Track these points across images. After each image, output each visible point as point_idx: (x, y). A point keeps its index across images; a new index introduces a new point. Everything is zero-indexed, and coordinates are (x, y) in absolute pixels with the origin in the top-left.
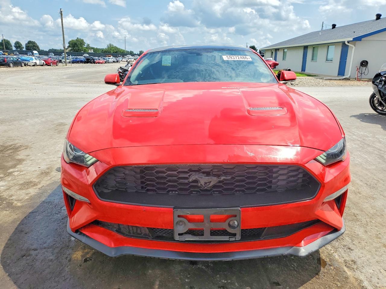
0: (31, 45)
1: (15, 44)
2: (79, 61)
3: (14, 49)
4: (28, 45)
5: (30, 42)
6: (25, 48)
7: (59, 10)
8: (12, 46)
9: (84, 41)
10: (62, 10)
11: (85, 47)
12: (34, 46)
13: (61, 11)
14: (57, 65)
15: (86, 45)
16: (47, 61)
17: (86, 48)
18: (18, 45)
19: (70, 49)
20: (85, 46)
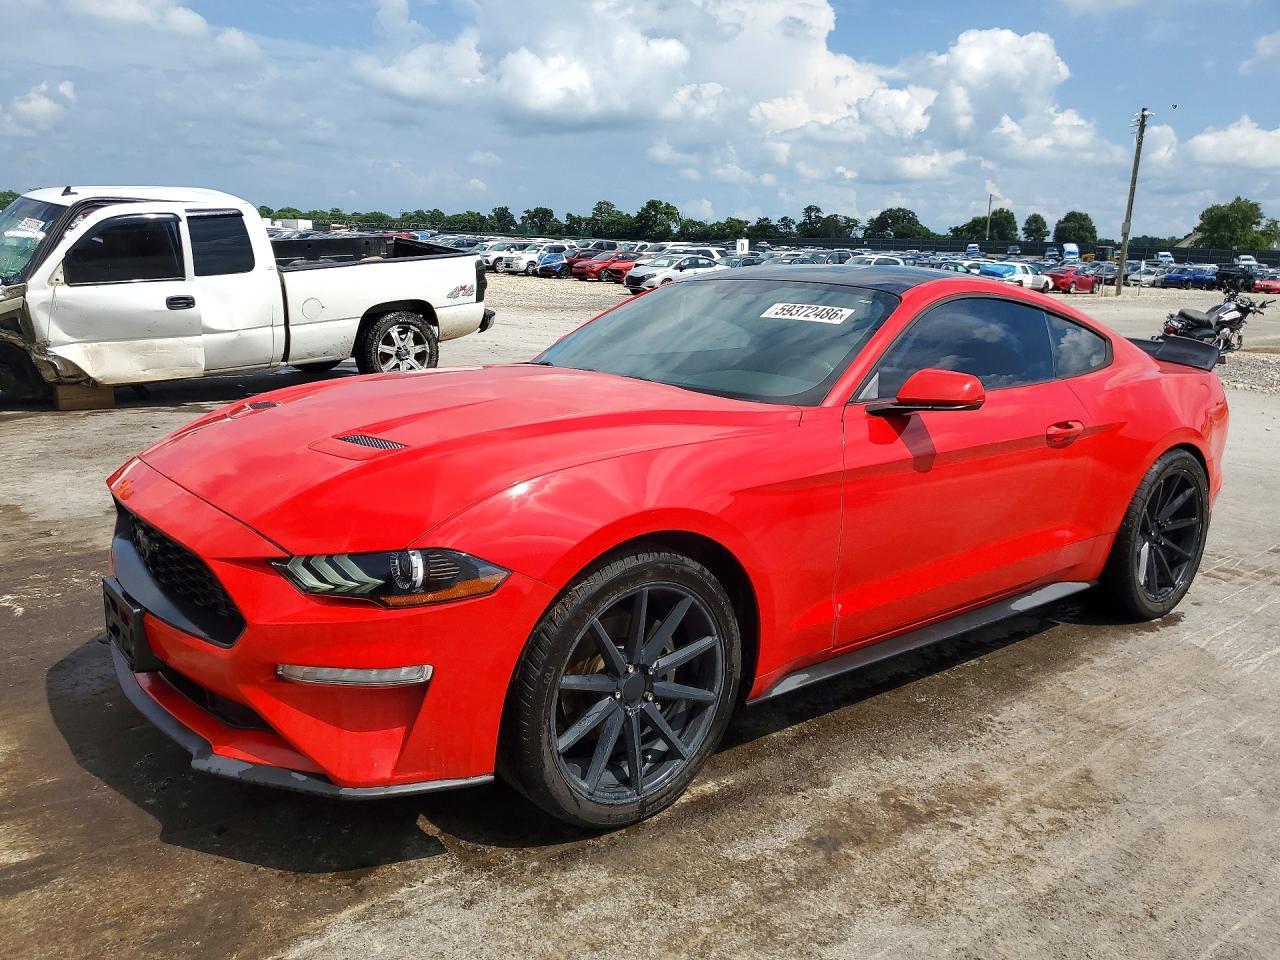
0: (1071, 224)
1: (1027, 222)
2: (1188, 280)
3: (1021, 235)
4: (1066, 225)
5: (1072, 217)
6: (1052, 234)
7: (1138, 114)
8: (1016, 230)
9: (1259, 209)
10: (1146, 113)
11: (1256, 232)
12: (1082, 227)
13: (1143, 117)
14: (1092, 292)
15: (1264, 222)
16: (1062, 277)
17: (1263, 233)
18: (1035, 224)
19: (1199, 235)
20: (1260, 228)
